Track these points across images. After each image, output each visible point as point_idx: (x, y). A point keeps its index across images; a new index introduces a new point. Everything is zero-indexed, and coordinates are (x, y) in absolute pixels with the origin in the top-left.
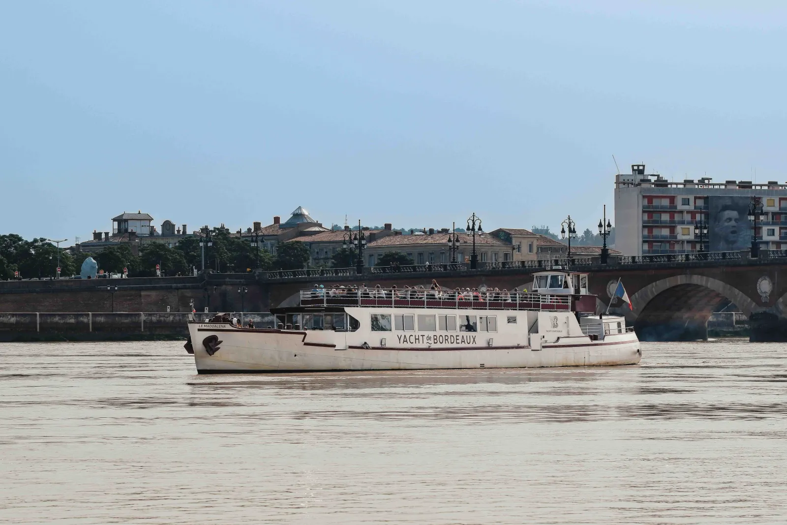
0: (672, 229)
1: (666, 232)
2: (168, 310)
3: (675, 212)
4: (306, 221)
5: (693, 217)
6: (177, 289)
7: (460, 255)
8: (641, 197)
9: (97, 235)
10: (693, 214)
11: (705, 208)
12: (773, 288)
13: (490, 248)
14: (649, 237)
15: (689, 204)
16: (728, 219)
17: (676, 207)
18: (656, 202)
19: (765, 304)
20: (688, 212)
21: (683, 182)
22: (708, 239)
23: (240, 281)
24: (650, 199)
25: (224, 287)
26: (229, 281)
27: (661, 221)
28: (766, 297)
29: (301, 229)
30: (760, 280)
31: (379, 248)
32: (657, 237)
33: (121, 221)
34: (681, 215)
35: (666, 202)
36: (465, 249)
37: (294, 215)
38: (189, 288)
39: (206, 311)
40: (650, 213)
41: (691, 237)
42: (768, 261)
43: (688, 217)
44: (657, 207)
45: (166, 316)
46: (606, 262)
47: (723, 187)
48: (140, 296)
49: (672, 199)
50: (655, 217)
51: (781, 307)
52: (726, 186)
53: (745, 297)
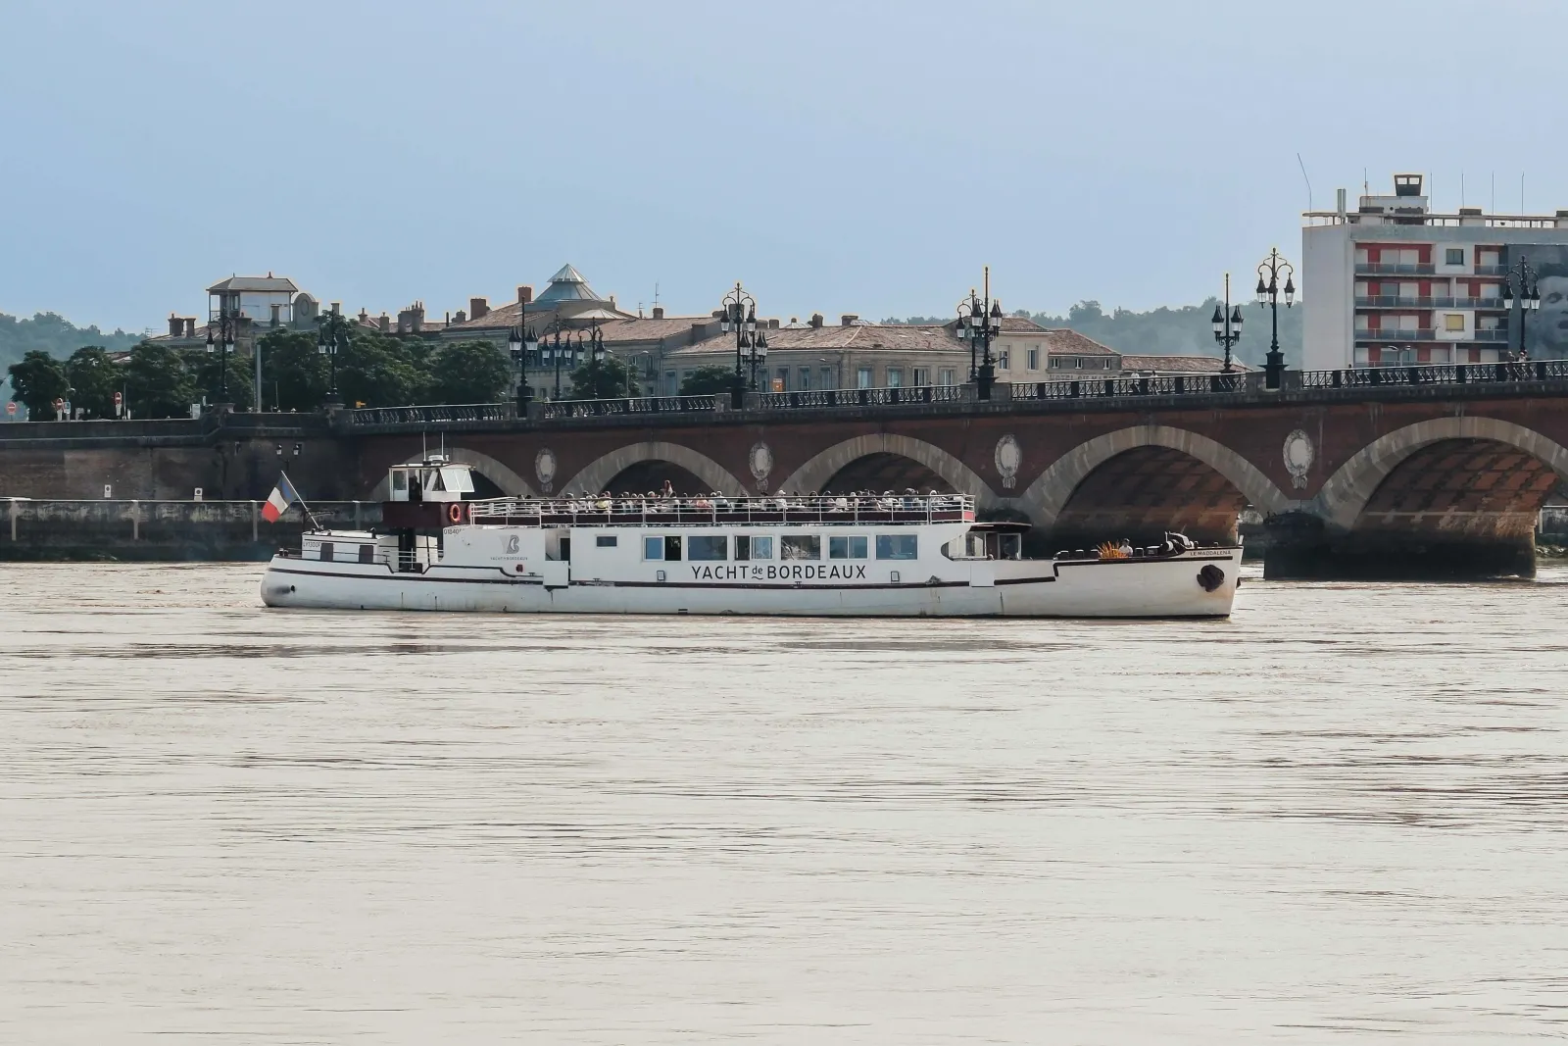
0: (1425, 317)
1: (1410, 324)
2: (108, 494)
3: (1430, 279)
4: (578, 297)
5: (1474, 289)
6: (151, 446)
7: (866, 373)
8: (1352, 246)
9: (176, 324)
10: (1474, 284)
11: (1501, 270)
12: (1316, 456)
13: (937, 358)
14: (1370, 334)
15: (1462, 263)
16: (1551, 295)
17: (1432, 270)
18: (1387, 258)
19: (1300, 494)
20: (1460, 280)
21: (1458, 213)
22: (1507, 339)
23: (292, 431)
24: (1374, 250)
25: (253, 444)
26: (266, 431)
27: (1398, 299)
28: (1301, 477)
29: (563, 314)
30: (1289, 439)
31: (706, 356)
32: (1389, 334)
33: (227, 293)
34: (1445, 285)
35: (1411, 259)
36: (875, 360)
37: (554, 283)
38: (177, 445)
39: (198, 497)
40: (1374, 282)
41: (1468, 335)
42: (1298, 395)
43: (1461, 292)
44: (1390, 269)
45: (71, 507)
46: (987, 396)
47: (1550, 225)
48: (62, 461)
49: (1425, 251)
50: (1386, 290)
51: (1330, 500)
52: (1556, 222)
53: (1261, 477)
